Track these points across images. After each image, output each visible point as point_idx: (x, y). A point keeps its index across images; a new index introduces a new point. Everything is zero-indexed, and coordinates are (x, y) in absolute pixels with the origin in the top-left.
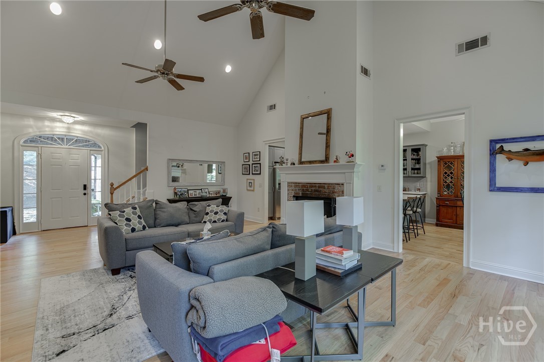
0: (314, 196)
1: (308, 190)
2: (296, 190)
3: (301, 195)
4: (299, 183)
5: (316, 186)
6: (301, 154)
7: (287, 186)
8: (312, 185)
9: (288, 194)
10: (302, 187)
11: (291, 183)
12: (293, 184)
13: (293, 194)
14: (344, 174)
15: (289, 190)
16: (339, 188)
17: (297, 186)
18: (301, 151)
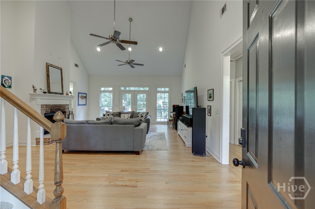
1: (54, 109)
2: (46, 110)
3: (50, 112)
4: (48, 105)
5: (58, 106)
6: (49, 87)
8: (56, 106)
9: (41, 113)
10: (50, 107)
11: (43, 105)
12: (44, 106)
13: (45, 112)
14: (70, 100)
15: (41, 110)
16: (67, 107)
17: (47, 107)
18: (50, 85)
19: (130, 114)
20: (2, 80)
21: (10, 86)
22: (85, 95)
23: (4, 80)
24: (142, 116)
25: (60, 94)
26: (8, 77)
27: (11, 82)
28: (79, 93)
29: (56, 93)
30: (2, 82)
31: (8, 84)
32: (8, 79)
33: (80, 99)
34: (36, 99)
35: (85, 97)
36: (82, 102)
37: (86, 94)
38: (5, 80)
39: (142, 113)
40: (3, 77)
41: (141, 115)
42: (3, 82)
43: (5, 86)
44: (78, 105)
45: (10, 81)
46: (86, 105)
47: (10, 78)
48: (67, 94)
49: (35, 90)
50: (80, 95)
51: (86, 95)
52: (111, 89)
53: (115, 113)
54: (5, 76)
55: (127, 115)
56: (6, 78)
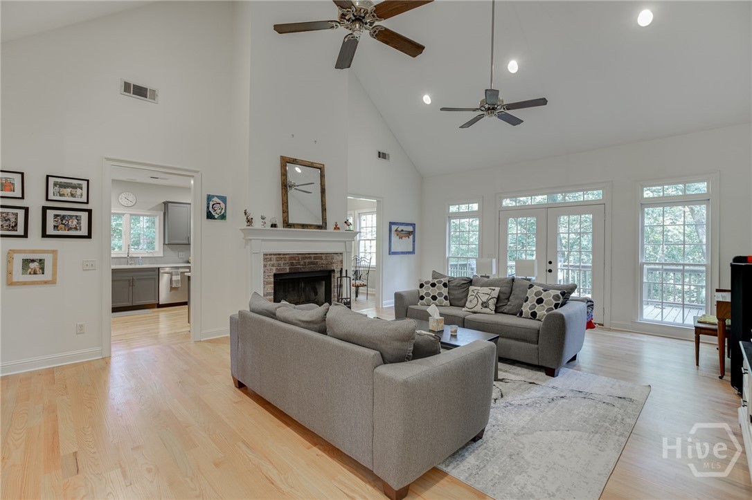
0: (307, 270)
1: (299, 264)
2: (279, 265)
3: (288, 271)
4: (284, 254)
5: (310, 257)
6: (285, 211)
7: (262, 259)
8: (305, 256)
9: (264, 272)
10: (290, 260)
11: (271, 254)
12: (273, 256)
13: (274, 272)
14: (345, 242)
15: (265, 266)
16: (337, 258)
17: (281, 258)
18: (287, 208)
19: (497, 289)
20: (208, 204)
21: (223, 214)
22: (410, 229)
23: (211, 203)
24: (540, 301)
25: (315, 228)
26: (218, 197)
27: (226, 207)
28: (391, 224)
29: (303, 226)
30: (208, 207)
31: (218, 211)
32: (219, 201)
33: (395, 238)
34: (250, 240)
35: (412, 233)
36: (401, 244)
37: (413, 225)
38: (213, 205)
39: (541, 289)
40: (209, 198)
41: (538, 294)
42: (211, 209)
43: (214, 216)
44: (391, 253)
45: (223, 205)
46: (413, 252)
47: (224, 199)
48: (336, 228)
49: (249, 221)
50: (394, 228)
51: (414, 228)
52: (475, 207)
53: (454, 279)
54: (213, 196)
55: (486, 290)
56: (216, 200)
